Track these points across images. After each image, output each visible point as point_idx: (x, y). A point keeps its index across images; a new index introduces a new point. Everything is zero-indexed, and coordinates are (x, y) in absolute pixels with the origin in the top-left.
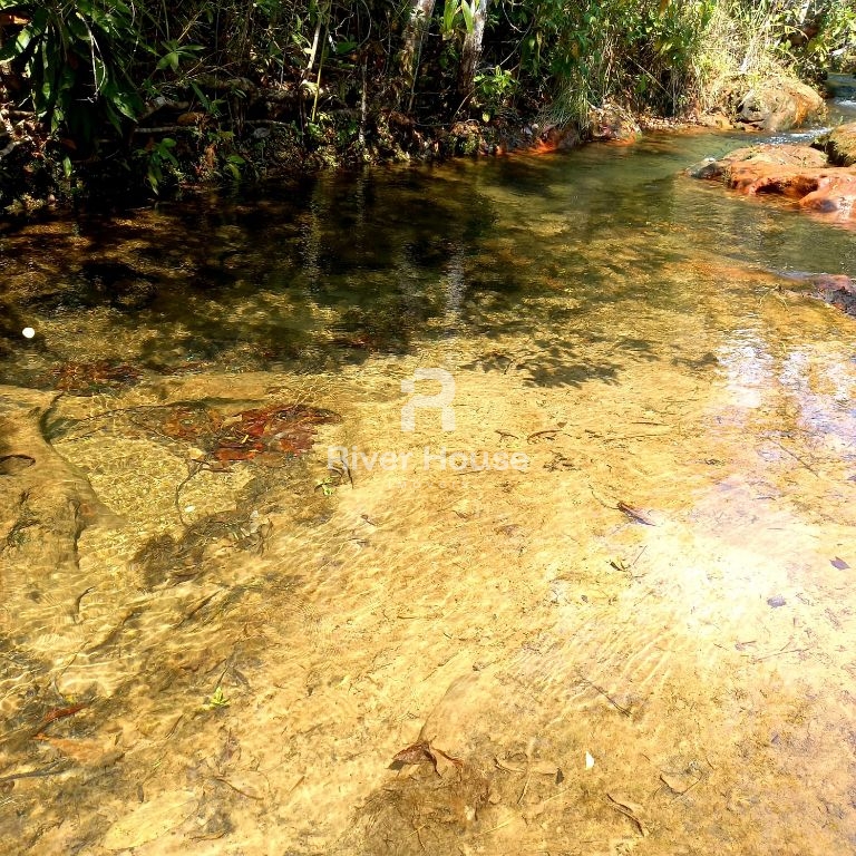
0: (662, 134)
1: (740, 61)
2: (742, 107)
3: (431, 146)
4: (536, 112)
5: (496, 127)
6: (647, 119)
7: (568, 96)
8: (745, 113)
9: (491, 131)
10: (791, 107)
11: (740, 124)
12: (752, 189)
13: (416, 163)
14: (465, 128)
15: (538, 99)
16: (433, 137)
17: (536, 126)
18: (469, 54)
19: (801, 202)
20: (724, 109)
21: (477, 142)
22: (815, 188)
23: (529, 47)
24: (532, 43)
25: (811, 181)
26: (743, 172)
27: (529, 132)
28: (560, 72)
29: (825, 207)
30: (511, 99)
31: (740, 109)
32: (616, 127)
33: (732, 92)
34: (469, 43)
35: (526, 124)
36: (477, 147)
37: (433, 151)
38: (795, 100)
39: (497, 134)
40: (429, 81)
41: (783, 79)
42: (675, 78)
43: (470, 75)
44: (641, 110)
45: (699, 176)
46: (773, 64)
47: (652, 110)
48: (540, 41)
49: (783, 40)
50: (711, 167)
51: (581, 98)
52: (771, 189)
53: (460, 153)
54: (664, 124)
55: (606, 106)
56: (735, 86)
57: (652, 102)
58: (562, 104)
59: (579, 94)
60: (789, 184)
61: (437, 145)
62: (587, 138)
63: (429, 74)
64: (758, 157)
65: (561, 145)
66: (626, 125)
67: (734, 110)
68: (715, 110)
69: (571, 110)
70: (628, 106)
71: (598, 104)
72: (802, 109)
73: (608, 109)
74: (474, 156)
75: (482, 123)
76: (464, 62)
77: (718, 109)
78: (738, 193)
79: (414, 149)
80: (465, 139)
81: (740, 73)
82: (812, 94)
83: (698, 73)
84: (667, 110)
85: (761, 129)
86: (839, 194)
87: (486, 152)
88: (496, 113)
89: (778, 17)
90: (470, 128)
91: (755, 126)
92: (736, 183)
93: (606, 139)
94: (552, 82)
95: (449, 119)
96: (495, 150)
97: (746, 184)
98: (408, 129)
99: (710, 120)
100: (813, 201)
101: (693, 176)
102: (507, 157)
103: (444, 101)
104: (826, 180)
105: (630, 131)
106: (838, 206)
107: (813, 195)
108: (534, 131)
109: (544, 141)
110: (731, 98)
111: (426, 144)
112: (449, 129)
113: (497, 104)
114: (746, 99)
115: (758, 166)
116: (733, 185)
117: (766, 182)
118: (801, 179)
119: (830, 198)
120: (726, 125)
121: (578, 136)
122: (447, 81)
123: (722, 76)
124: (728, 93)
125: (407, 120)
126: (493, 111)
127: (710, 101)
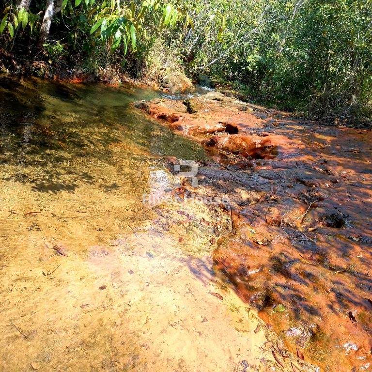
0: (131, 85)
1: (165, 63)
2: (163, 81)
3: (21, 69)
4: (75, 65)
5: (56, 67)
6: (125, 77)
7: (90, 61)
8: (164, 84)
9: (53, 68)
10: (181, 85)
11: (161, 88)
12: (156, 116)
13: (12, 75)
14: (39, 64)
15: (77, 59)
16: (22, 65)
17: (74, 70)
18: (43, 33)
19: (172, 124)
20: (156, 80)
21: (45, 71)
22: (177, 120)
23: (71, 37)
24: (73, 36)
25: (176, 117)
26: (154, 108)
27: (70, 72)
28: (87, 50)
29: (179, 128)
30: (63, 56)
31: (162, 82)
32: (111, 78)
33: (160, 74)
34: (43, 28)
35: (69, 69)
36: (44, 74)
37: (22, 71)
38: (182, 83)
39: (55, 70)
40: (22, 39)
41: (180, 74)
42: (139, 63)
43: (43, 42)
44: (124, 73)
45: (137, 107)
46: (177, 67)
47: (128, 74)
48: (76, 36)
49: (181, 59)
50: (143, 104)
51: (96, 63)
52: (163, 117)
53: (36, 75)
54: (132, 81)
55: (107, 68)
56: (161, 72)
57: (129, 71)
58: (87, 63)
59: (95, 61)
60: (169, 117)
61: (24, 69)
62: (97, 80)
63: (23, 36)
64: (161, 104)
65: (85, 81)
66: (115, 78)
67: (160, 81)
68: (153, 80)
69: (91, 67)
70: (118, 71)
71: (104, 67)
72: (185, 87)
73: (108, 70)
74: (42, 77)
75: (49, 63)
76: (40, 36)
77: (154, 80)
78: (150, 116)
79: (12, 68)
80: (39, 69)
81: (164, 67)
82: (189, 82)
83: (147, 64)
84: (134, 76)
85: (169, 91)
86: (184, 124)
87: (49, 77)
88: (55, 61)
89: (179, 49)
90: (42, 65)
91: (167, 90)
92: (151, 112)
93: (106, 82)
94: (84, 53)
95: (31, 59)
96: (53, 77)
97: (154, 113)
98: (10, 59)
99: (150, 83)
100: (176, 125)
101: (136, 106)
102: (58, 81)
103: (30, 50)
104: (181, 118)
105: (116, 81)
106: (184, 128)
107: (176, 123)
108: (73, 72)
109: (77, 78)
110: (159, 77)
111: (18, 67)
112: (31, 63)
113: (56, 57)
114: (165, 78)
115: (160, 107)
116: (149, 113)
117: (161, 115)
118: (173, 116)
119: (182, 125)
120: (156, 87)
121: (93, 79)
122: (33, 41)
123: (157, 67)
124: (158, 74)
125: (9, 55)
126: (54, 60)
127: (151, 76)
